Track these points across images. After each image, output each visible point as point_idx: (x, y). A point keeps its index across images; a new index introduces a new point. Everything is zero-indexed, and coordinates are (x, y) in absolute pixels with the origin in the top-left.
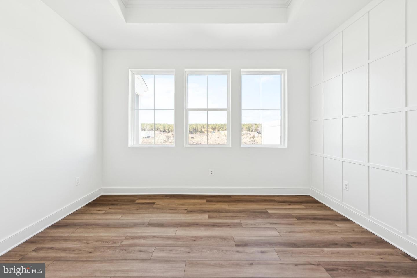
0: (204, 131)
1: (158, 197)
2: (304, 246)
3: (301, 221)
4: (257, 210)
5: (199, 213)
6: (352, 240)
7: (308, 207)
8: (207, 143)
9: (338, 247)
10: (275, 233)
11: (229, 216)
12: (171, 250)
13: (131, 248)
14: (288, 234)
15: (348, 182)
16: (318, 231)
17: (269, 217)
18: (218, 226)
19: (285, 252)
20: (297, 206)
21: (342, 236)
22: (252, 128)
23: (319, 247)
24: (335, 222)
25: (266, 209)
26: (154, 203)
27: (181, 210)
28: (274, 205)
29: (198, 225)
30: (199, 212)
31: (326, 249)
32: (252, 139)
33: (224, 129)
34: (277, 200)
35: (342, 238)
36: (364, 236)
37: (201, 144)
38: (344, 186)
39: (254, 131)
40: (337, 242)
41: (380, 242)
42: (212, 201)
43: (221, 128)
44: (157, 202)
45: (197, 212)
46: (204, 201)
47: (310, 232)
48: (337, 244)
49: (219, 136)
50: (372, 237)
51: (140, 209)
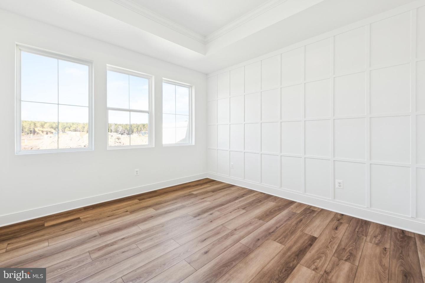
0: (38, 131)
1: (74, 213)
2: (226, 204)
3: (215, 193)
4: (186, 195)
5: (144, 210)
6: (242, 194)
7: (212, 185)
8: (58, 148)
9: (240, 199)
10: (208, 203)
11: (170, 204)
12: (152, 239)
13: (112, 254)
14: (215, 201)
15: (233, 163)
16: (227, 195)
17: (197, 196)
18: (170, 212)
19: (221, 209)
20: (206, 186)
21: (238, 193)
22: (111, 129)
23: (232, 201)
24: (230, 188)
25: (190, 192)
26: (79, 218)
27: (122, 213)
28: (193, 189)
29: (153, 217)
30: (142, 209)
31: (236, 201)
32: (117, 140)
33: (72, 129)
34: (191, 185)
35: (238, 194)
36: (245, 191)
37: (40, 149)
38: (231, 166)
39: (114, 132)
40: (237, 197)
41: (251, 191)
42: (143, 199)
43: (67, 128)
44: (81, 216)
45: (140, 210)
46: (136, 201)
47: (223, 196)
48: (238, 197)
49: (72, 138)
50: (247, 190)
51: (66, 228)
